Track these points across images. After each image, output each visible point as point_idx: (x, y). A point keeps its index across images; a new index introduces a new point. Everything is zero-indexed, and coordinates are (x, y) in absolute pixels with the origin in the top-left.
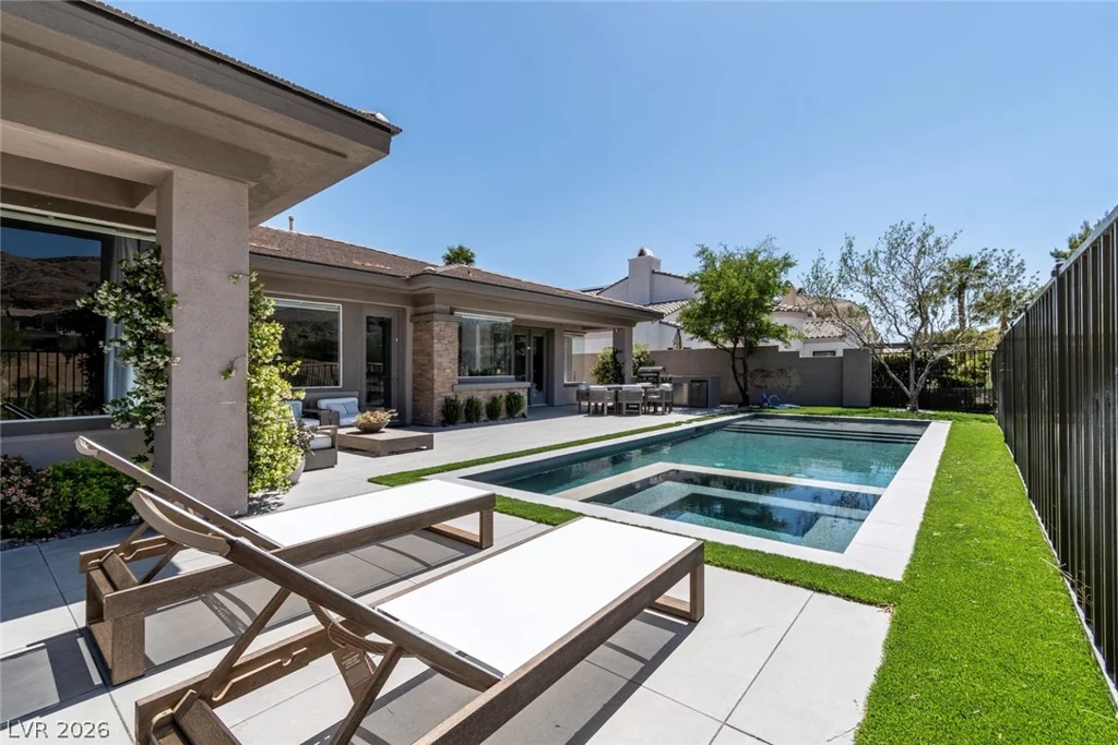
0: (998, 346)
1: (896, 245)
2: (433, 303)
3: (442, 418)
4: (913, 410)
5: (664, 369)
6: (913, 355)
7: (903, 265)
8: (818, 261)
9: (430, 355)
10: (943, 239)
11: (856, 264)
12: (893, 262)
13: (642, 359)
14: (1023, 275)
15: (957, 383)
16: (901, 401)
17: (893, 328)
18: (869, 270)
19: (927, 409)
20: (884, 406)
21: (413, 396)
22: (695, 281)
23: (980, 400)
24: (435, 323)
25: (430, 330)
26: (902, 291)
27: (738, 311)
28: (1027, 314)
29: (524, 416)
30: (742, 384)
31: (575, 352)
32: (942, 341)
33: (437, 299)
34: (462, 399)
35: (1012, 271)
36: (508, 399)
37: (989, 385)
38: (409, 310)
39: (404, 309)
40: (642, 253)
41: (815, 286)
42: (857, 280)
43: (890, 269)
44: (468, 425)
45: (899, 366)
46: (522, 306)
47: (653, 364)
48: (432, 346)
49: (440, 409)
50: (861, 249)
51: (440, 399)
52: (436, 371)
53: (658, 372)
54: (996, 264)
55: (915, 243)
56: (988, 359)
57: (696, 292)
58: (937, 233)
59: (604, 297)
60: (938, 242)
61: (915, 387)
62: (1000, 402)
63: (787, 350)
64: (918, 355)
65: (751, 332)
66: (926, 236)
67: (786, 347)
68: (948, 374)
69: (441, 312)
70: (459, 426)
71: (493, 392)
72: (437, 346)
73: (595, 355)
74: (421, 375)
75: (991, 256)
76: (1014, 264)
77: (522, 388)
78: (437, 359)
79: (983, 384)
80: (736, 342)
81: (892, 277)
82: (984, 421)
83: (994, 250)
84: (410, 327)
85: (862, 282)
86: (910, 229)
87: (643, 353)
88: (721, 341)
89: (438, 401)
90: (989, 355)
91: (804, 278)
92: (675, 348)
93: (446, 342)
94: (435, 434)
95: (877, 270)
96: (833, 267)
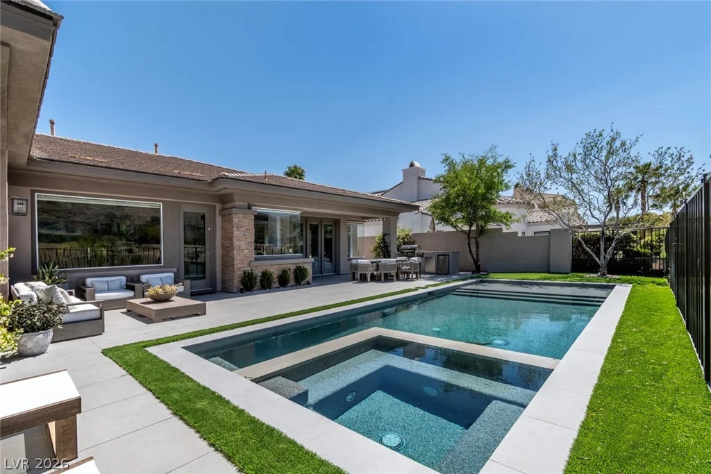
0: (670, 224)
1: (590, 147)
2: (234, 201)
3: (241, 287)
4: (603, 275)
5: (419, 246)
6: (603, 233)
7: (596, 164)
8: (530, 163)
9: (231, 239)
10: (628, 143)
11: (560, 164)
12: (587, 161)
13: (406, 240)
14: (691, 167)
15: (638, 253)
16: (594, 268)
17: (588, 212)
18: (570, 169)
19: (614, 274)
20: (581, 272)
21: (222, 270)
22: (440, 182)
23: (655, 266)
24: (235, 216)
25: (231, 221)
26: (595, 184)
27: (471, 203)
28: (687, 205)
29: (308, 283)
30: (475, 256)
31: (359, 235)
32: (627, 222)
33: (236, 197)
34: (258, 272)
35: (683, 164)
36: (295, 271)
37: (663, 254)
38: (218, 207)
39: (215, 206)
40: (412, 165)
41: (528, 183)
42: (561, 176)
43: (585, 167)
44: (262, 291)
45: (593, 241)
46: (310, 203)
47: (413, 243)
48: (232, 233)
49: (239, 280)
50: (563, 153)
51: (239, 272)
52: (235, 252)
53: (414, 249)
54: (670, 159)
55: (605, 145)
56: (663, 235)
57: (441, 189)
58: (623, 138)
59: (385, 198)
60: (623, 144)
61: (605, 258)
62: (672, 269)
63: (507, 231)
64: (607, 232)
65: (482, 218)
66: (614, 140)
67: (507, 229)
68: (630, 246)
69: (240, 208)
70: (256, 292)
71: (283, 266)
72: (236, 233)
73: (374, 238)
74: (226, 254)
75: (666, 153)
76: (684, 159)
77: (308, 263)
78: (236, 243)
79: (658, 254)
80: (471, 226)
81: (587, 173)
82: (659, 284)
83: (669, 148)
84: (219, 219)
85: (565, 179)
86: (601, 135)
87: (406, 235)
88: (460, 225)
89: (238, 274)
90: (664, 232)
91: (519, 176)
92: (430, 231)
93: (244, 230)
94: (207, 303)
95: (574, 167)
96: (541, 167)
